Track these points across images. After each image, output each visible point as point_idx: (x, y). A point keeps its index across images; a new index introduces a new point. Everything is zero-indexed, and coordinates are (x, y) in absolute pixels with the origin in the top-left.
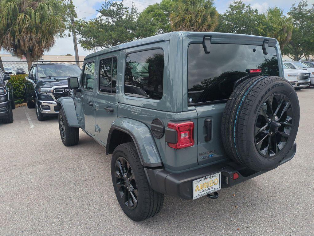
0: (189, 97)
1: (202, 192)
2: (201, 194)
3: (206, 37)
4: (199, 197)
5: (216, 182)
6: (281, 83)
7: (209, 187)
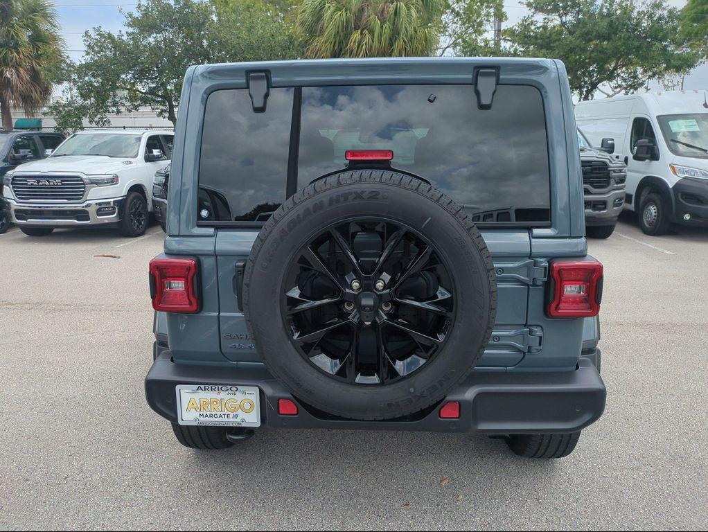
0: (200, 207)
1: (206, 416)
2: (201, 419)
3: (251, 75)
4: (196, 424)
5: (247, 406)
6: (368, 191)
7: (227, 413)
